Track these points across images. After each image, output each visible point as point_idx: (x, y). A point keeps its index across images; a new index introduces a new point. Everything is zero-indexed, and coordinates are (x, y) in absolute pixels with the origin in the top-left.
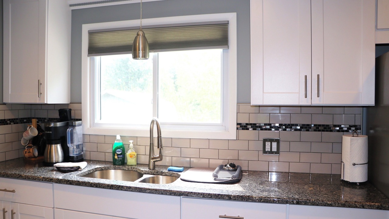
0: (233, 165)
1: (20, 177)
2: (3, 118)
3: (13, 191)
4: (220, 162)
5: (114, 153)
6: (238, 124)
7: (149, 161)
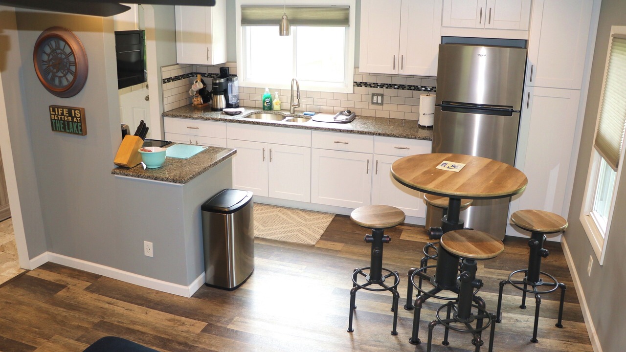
0: (349, 112)
1: (202, 118)
2: (177, 75)
3: (197, 128)
4: (342, 109)
5: (264, 102)
6: (354, 82)
7: (290, 108)
